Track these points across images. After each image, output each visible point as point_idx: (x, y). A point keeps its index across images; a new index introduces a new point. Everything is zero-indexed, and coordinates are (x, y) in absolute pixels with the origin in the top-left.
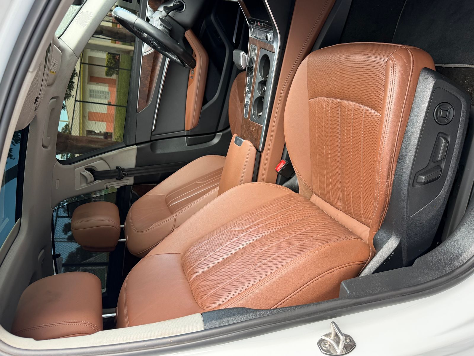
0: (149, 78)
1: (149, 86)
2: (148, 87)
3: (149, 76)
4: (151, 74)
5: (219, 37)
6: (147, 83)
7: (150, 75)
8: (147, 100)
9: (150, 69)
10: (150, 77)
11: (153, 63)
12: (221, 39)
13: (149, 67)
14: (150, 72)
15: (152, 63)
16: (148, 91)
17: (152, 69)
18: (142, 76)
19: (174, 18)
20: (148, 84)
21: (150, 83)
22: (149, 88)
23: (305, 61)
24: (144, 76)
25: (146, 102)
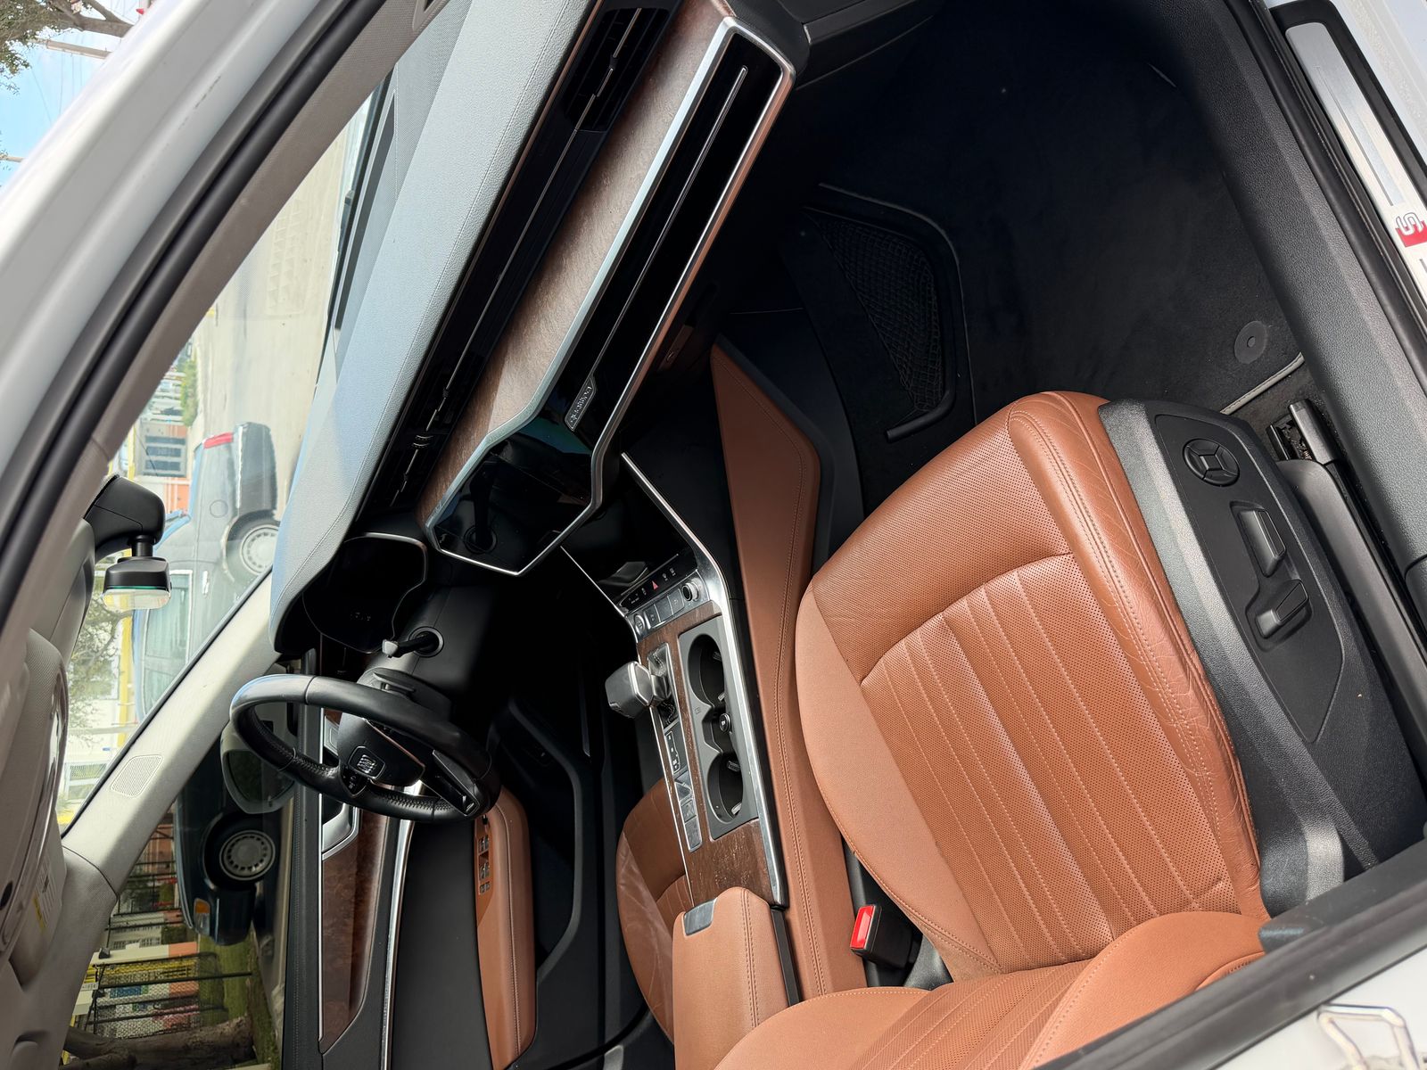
0: (350, 922)
1: (354, 949)
2: (351, 954)
3: (349, 917)
4: (356, 908)
5: (543, 754)
6: (347, 941)
7: (352, 915)
8: (353, 1000)
9: (349, 894)
10: (352, 920)
11: (357, 874)
12: (549, 757)
13: (346, 891)
14: (351, 902)
15: (355, 876)
16: (350, 968)
17: (356, 892)
18: (325, 924)
19: (414, 674)
20: (349, 947)
21: (354, 941)
22: (353, 956)
23: (808, 600)
24: (331, 922)
25: (347, 1007)
